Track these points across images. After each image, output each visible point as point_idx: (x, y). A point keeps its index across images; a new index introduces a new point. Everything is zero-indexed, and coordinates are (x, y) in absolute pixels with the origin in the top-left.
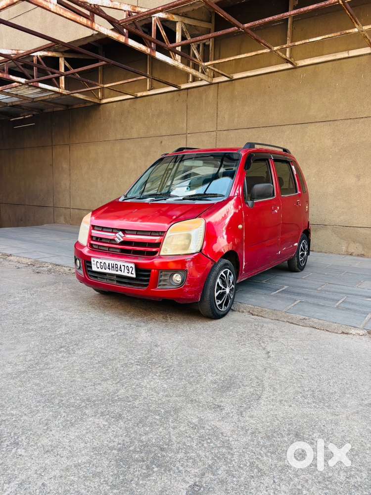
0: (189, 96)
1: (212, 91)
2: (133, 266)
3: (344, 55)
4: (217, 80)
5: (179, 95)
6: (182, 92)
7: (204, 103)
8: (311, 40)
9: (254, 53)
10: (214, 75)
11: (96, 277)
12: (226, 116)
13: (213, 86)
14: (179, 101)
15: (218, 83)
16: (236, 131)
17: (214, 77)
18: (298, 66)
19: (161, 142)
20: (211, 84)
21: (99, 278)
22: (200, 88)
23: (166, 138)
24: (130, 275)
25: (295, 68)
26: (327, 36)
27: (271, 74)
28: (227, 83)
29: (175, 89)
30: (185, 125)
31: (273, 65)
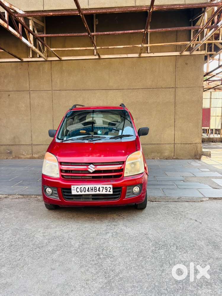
0: (29, 66)
1: (47, 66)
2: (111, 186)
3: (125, 56)
4: (50, 59)
5: (22, 65)
6: (24, 63)
7: (41, 72)
8: (117, 47)
9: (84, 48)
10: (48, 55)
11: (73, 199)
12: (58, 82)
13: (47, 62)
14: (22, 69)
15: (51, 61)
16: (66, 91)
17: (48, 57)
18: (101, 58)
19: (9, 95)
20: (46, 61)
21: (74, 199)
22: (38, 62)
23: (13, 92)
24: (108, 193)
25: (100, 58)
26: (126, 46)
27: (85, 60)
28: (58, 61)
29: (19, 60)
30: (28, 85)
31: (86, 56)
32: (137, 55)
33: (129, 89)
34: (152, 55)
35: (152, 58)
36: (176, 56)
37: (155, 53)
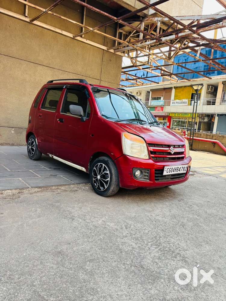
2: (187, 166)
18: (32, 22)
24: (184, 172)
25: (29, 22)
32: (71, 35)
33: (60, 70)
34: (84, 40)
35: (84, 44)
36: (104, 50)
37: (87, 40)
